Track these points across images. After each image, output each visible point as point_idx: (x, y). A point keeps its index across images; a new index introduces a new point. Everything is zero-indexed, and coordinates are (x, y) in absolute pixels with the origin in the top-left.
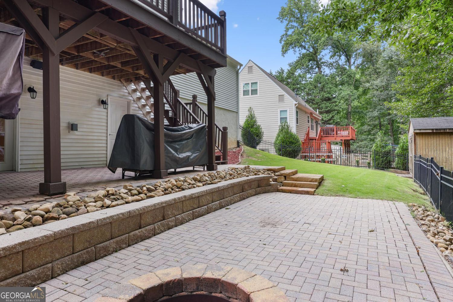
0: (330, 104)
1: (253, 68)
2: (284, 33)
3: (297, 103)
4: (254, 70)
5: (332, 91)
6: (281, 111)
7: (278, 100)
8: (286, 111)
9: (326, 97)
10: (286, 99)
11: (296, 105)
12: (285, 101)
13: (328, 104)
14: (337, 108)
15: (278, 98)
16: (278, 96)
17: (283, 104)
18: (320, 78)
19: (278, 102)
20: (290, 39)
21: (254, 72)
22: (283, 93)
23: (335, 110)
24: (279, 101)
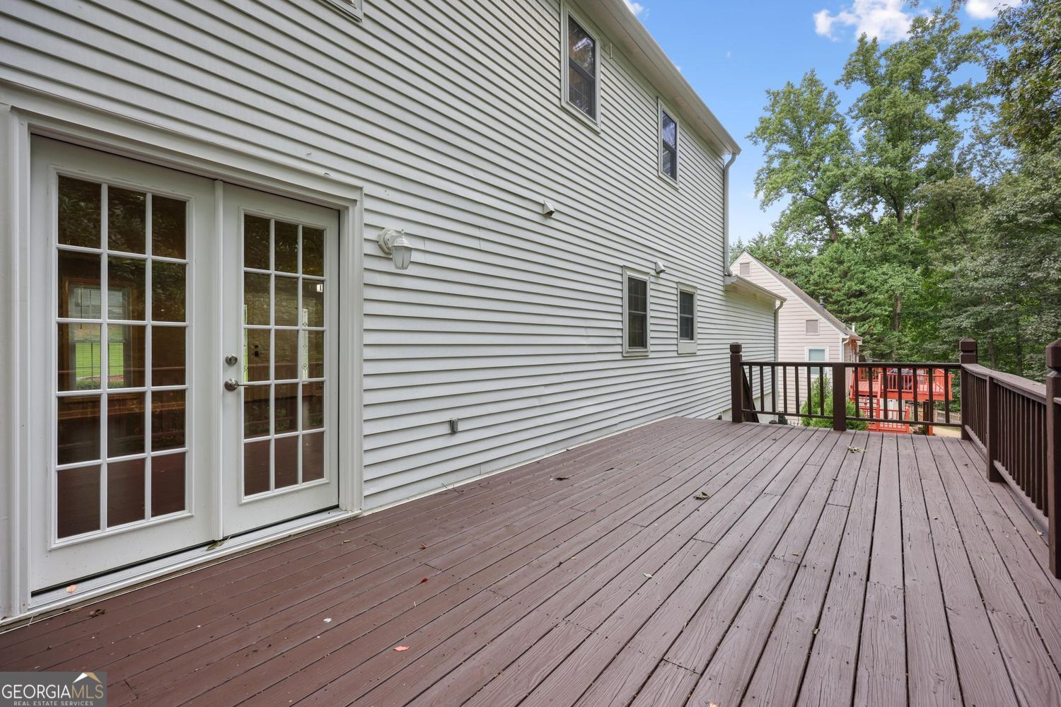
0: (864, 302)
1: (751, 267)
2: (765, 165)
3: (848, 337)
4: (753, 271)
5: (869, 277)
6: (810, 350)
7: (805, 329)
8: (824, 350)
9: (856, 291)
10: (821, 329)
11: (844, 340)
12: (821, 333)
13: (860, 304)
14: (879, 311)
15: (805, 325)
16: (804, 321)
17: (817, 337)
18: (842, 252)
19: (805, 333)
20: (779, 180)
21: (753, 274)
22: (816, 315)
23: (875, 316)
24: (807, 331)
